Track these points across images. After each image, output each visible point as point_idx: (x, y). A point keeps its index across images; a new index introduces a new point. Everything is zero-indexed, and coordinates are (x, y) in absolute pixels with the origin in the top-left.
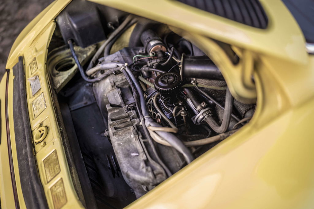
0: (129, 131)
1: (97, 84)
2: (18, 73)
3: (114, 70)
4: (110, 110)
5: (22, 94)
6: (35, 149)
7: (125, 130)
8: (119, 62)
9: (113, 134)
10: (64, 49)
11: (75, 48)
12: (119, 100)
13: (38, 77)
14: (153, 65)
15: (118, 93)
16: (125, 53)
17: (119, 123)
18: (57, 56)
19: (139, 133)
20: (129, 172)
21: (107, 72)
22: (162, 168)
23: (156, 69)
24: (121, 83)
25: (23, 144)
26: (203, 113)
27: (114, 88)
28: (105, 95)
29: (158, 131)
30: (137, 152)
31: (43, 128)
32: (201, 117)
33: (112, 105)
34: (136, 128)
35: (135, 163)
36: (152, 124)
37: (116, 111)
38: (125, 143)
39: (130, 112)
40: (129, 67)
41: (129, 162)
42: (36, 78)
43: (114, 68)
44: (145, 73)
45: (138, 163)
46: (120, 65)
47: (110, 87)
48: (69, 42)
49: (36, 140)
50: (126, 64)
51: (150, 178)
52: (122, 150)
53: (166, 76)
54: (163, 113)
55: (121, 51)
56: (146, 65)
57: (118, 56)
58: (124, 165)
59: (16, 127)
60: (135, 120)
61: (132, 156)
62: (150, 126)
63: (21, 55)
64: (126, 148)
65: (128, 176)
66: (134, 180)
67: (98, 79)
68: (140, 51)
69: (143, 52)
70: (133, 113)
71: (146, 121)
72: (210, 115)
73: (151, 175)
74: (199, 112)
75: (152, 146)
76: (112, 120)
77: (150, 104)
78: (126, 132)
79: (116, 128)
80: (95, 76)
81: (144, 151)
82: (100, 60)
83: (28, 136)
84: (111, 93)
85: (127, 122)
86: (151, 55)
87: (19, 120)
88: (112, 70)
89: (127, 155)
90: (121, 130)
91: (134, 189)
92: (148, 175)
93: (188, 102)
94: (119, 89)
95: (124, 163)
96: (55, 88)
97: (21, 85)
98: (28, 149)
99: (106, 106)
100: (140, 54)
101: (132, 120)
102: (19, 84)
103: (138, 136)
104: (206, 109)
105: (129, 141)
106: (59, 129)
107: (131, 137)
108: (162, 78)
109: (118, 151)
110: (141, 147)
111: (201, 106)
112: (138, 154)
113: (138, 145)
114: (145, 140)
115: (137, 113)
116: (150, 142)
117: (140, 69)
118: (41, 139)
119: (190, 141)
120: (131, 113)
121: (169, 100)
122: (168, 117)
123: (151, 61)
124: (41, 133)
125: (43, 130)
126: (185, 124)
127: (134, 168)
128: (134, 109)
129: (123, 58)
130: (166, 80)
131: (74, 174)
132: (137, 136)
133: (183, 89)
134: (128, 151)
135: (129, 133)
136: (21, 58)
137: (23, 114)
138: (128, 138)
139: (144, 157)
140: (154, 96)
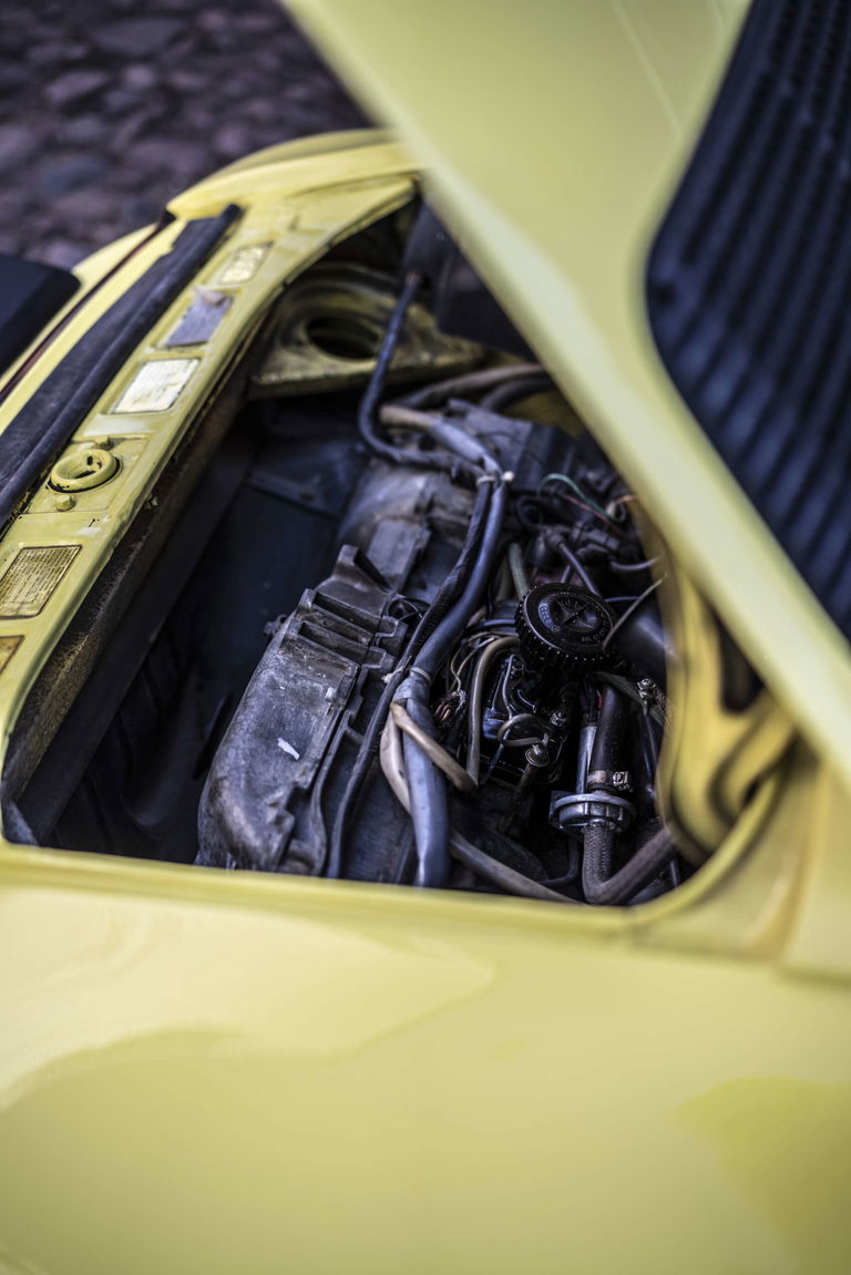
0: (336, 671)
1: (385, 468)
2: (188, 248)
3: (460, 465)
4: (344, 570)
5: (142, 314)
6: (31, 497)
7: (326, 657)
8: (497, 454)
9: (285, 640)
10: (381, 287)
11: (414, 311)
12: (400, 567)
13: (226, 304)
14: (586, 543)
15: (417, 542)
16: (543, 444)
17: (330, 624)
18: (345, 292)
19: (359, 700)
20: (226, 783)
21: (440, 456)
22: (324, 851)
23: (580, 561)
24: (451, 522)
25: (14, 457)
26: (595, 803)
27: (417, 518)
28: (378, 517)
29: (411, 737)
30: (302, 750)
31: (106, 458)
32: (580, 810)
33: (361, 559)
34: (361, 680)
35: (267, 774)
36: (411, 705)
37: (358, 586)
38: (294, 693)
39: (390, 619)
40: (511, 492)
41: (253, 754)
42: (220, 303)
43: (465, 458)
44: (541, 547)
45: (275, 779)
46: (491, 464)
47: (408, 505)
48: (412, 280)
49: (55, 476)
50: (508, 476)
51: (268, 849)
52: (267, 705)
53: (581, 603)
54: (483, 705)
55: (537, 429)
56: (566, 529)
57: (514, 439)
58: (232, 753)
59: (41, 396)
60: (381, 655)
61: (277, 747)
62: (404, 704)
63: (242, 203)
64: (281, 711)
65: (215, 793)
66: (220, 820)
67: (397, 454)
68: (591, 476)
69: (599, 483)
70: (397, 630)
71: (407, 682)
72: (612, 826)
73: (276, 843)
74: (589, 789)
75: (357, 768)
76: (318, 600)
77: (470, 649)
78: (324, 667)
79: (304, 631)
80: (398, 440)
81: (321, 762)
82: (454, 404)
83: (45, 445)
84: (399, 526)
85: (356, 639)
86: (611, 510)
87: (66, 383)
88: (457, 460)
89: (267, 735)
90: (317, 650)
91: (202, 845)
92: (270, 836)
93: (585, 734)
94: (427, 534)
95: (237, 748)
96: (254, 378)
97: (162, 287)
98: (12, 480)
99: (345, 548)
100: (584, 483)
101: (372, 649)
102: (160, 279)
103: (347, 707)
104: (615, 800)
105: (312, 700)
106: (147, 496)
107: (326, 691)
108: (563, 599)
109: (253, 702)
110: (325, 745)
111: (608, 779)
112: (297, 756)
113: (321, 730)
114: (354, 735)
115: (406, 640)
116: (364, 751)
117: (540, 527)
118: (74, 483)
119: (484, 849)
120: (392, 625)
121: (532, 682)
122: (485, 728)
123: (590, 530)
124: (89, 468)
125: (100, 464)
126: (518, 789)
127: (249, 782)
128: (411, 622)
129: (525, 453)
130: (567, 614)
131: (72, 657)
132: (343, 702)
133: (601, 686)
134: (281, 723)
135: (330, 676)
136: (234, 213)
137: (92, 374)
138: (314, 690)
139: (305, 780)
140: (502, 636)
